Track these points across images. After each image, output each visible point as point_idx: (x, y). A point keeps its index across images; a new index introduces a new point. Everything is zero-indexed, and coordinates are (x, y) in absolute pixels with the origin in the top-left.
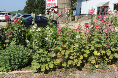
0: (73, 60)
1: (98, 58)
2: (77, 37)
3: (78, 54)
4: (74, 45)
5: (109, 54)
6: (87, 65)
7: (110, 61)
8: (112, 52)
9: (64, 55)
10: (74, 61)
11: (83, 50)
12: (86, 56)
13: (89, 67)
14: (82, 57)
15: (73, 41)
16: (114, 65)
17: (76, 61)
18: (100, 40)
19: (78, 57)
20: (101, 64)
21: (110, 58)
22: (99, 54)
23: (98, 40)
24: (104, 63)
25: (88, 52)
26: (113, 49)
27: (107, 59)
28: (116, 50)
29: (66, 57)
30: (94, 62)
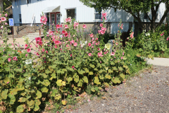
0: (25, 103)
1: (64, 90)
2: (27, 63)
3: (33, 91)
4: (22, 76)
5: (77, 80)
6: (49, 105)
7: (80, 89)
8: (81, 77)
9: (8, 99)
10: (27, 105)
11: (39, 82)
12: (45, 90)
13: (52, 107)
14: (39, 95)
15: (20, 70)
16: (85, 93)
17: (31, 103)
18: (63, 62)
19: (33, 96)
20: (69, 96)
21: (79, 85)
22: (64, 83)
23: (61, 63)
24: (72, 94)
25: (47, 83)
26: (81, 72)
27: (75, 88)
28: (84, 72)
29: (13, 101)
30: (58, 97)
